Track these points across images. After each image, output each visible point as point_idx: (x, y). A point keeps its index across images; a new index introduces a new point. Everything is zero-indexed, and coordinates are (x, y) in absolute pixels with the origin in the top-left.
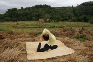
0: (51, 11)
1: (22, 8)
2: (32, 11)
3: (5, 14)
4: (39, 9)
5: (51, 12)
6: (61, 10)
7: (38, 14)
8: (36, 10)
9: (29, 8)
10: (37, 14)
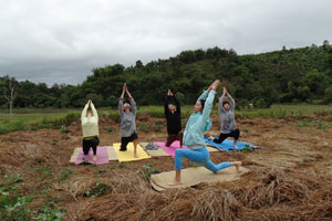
0: (236, 69)
1: (139, 63)
2: (170, 72)
3: (84, 83)
4: (195, 65)
5: (238, 73)
6: (275, 62)
7: (193, 82)
8: (185, 68)
9: (162, 63)
10: (187, 81)
